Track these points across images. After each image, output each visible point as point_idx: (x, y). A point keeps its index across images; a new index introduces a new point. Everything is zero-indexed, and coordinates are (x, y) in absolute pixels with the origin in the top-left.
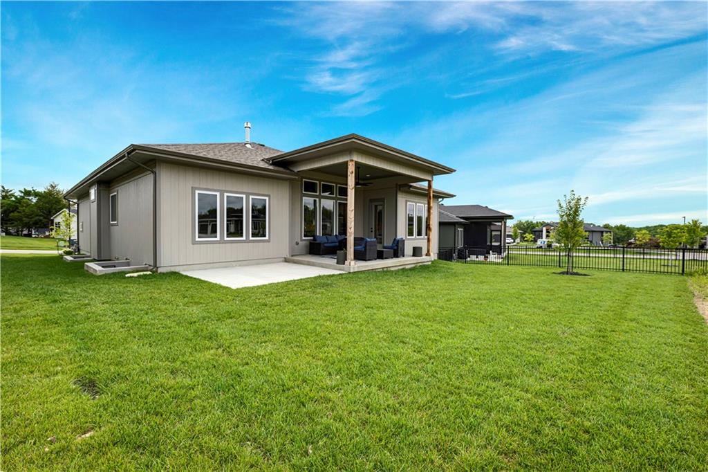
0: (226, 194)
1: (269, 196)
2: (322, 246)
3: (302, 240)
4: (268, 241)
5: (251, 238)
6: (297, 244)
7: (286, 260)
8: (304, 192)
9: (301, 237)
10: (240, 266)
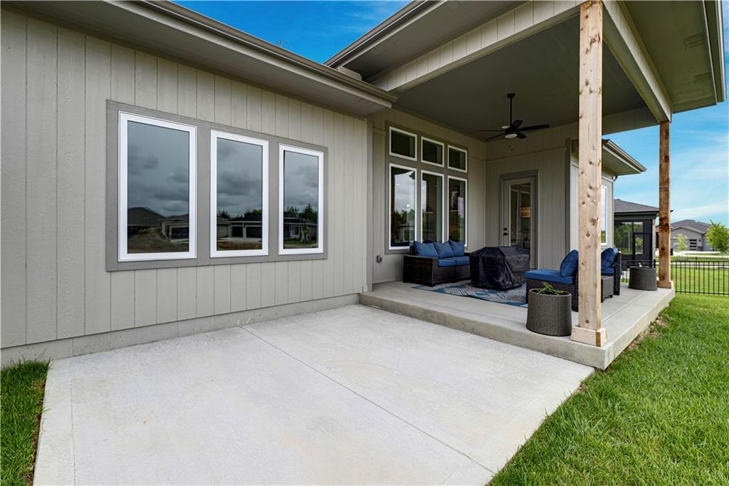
0: (215, 135)
1: (324, 150)
2: (435, 267)
3: (387, 252)
4: (323, 257)
5: (282, 251)
6: (379, 260)
7: (362, 301)
8: (391, 154)
9: (386, 246)
10: (253, 322)
